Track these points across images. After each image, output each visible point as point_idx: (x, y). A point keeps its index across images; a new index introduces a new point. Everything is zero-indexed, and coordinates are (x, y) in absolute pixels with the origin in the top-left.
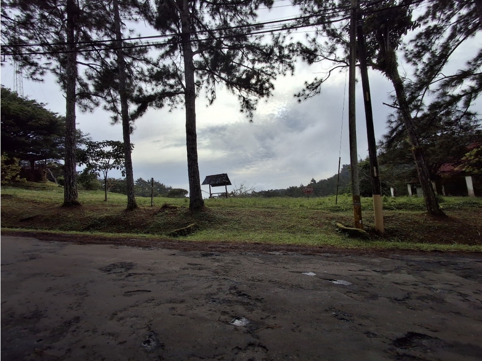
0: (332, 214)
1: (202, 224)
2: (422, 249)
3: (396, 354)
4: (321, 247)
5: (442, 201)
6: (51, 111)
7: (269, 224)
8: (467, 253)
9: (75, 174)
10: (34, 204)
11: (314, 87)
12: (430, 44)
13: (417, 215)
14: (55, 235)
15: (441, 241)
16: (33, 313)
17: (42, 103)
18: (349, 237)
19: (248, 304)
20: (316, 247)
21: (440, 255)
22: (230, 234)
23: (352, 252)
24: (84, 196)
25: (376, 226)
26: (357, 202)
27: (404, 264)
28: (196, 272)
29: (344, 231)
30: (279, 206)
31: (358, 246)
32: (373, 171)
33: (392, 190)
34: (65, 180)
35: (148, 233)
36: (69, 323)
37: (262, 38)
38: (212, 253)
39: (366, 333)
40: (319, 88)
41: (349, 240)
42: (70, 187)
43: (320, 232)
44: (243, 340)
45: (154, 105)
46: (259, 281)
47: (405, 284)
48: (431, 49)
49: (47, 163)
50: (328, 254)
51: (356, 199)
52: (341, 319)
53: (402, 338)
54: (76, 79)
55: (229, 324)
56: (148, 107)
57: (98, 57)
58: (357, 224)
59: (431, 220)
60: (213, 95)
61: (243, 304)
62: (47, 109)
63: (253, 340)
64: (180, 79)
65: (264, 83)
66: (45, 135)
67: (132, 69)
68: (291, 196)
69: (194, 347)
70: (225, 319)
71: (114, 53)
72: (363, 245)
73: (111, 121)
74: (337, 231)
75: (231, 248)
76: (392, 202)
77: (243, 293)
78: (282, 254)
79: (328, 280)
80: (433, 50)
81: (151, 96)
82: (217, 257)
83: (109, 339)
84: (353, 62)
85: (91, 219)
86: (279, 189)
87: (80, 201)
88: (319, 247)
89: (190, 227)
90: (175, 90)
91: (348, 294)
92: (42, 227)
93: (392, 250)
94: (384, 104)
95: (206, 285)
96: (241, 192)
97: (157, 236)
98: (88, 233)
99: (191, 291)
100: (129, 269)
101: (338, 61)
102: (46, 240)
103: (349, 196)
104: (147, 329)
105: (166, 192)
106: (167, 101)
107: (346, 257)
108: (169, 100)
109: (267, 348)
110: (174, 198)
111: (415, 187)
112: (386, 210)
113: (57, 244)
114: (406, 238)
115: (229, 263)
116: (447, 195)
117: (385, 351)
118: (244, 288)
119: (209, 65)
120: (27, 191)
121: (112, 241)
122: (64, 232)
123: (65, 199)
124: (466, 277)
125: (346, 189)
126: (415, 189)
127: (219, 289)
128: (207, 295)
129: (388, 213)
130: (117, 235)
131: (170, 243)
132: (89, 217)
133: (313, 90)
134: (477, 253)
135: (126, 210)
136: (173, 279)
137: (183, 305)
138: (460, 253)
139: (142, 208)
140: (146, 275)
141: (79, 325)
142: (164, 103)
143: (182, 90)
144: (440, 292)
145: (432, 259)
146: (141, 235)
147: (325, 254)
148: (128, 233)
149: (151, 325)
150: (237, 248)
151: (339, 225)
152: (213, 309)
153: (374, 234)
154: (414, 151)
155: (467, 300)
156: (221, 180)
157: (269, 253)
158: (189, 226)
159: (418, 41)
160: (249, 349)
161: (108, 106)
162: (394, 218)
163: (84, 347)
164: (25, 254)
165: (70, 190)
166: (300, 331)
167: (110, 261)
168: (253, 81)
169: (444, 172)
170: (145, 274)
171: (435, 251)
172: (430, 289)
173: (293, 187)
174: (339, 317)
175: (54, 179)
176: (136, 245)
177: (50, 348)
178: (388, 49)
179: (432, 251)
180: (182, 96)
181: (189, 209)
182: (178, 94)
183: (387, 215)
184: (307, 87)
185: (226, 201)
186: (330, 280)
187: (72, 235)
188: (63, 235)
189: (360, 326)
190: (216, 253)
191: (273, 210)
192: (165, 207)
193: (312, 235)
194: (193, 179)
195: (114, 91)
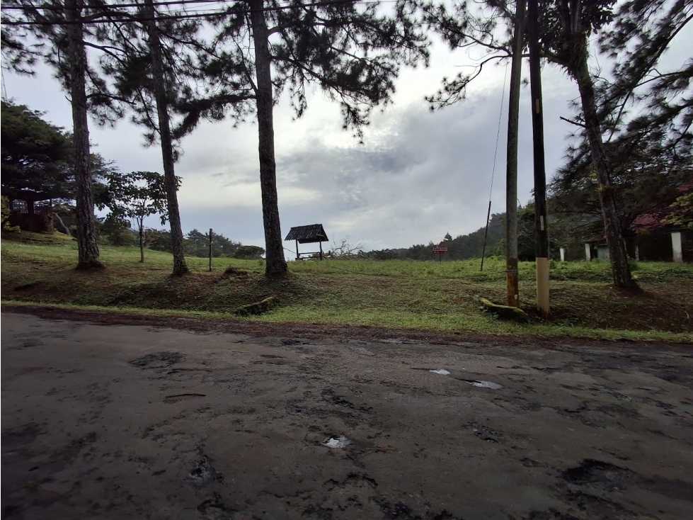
0: (475, 286)
1: (284, 297)
2: (604, 337)
3: (567, 493)
4: (458, 334)
5: (635, 268)
6: (52, 124)
7: (383, 298)
8: (670, 344)
9: (92, 221)
10: (34, 265)
11: (456, 88)
12: (639, 22)
13: (598, 288)
14: (64, 311)
15: (632, 326)
16: (25, 427)
17: (36, 111)
18: (498, 319)
19: (349, 415)
20: (451, 333)
21: (630, 346)
22: (326, 312)
23: (501, 341)
24: (108, 254)
25: (537, 303)
26: (512, 268)
27: (577, 359)
28: (275, 368)
29: (491, 310)
30: (397, 273)
31: (512, 332)
32: (539, 222)
33: (562, 251)
34: (79, 229)
35: (204, 309)
36: (80, 443)
37: (377, 7)
38: (298, 339)
39: (521, 460)
40: (463, 90)
41: (498, 322)
42: (87, 240)
43: (457, 311)
44: (341, 469)
45: (209, 115)
46: (367, 381)
47: (579, 387)
48: (641, 30)
49: (53, 205)
50: (468, 344)
51: (512, 264)
52: (487, 439)
53: (576, 468)
54: (86, 72)
55: (320, 445)
56: (200, 119)
57: (118, 36)
58: (510, 300)
59: (618, 295)
60: (301, 103)
61: (341, 415)
62: (45, 120)
63: (355, 469)
64: (248, 74)
65: (379, 82)
66: (46, 161)
67: (174, 57)
68: (416, 258)
69: (267, 479)
70: (315, 438)
71: (144, 29)
72: (519, 330)
73: (144, 141)
74: (482, 310)
75: (326, 333)
76: (562, 268)
77: (341, 399)
78: (401, 342)
79: (468, 380)
80: (644, 31)
81: (204, 100)
82: (306, 346)
83: (139, 466)
84: (518, 50)
85: (120, 287)
86: (398, 248)
87: (102, 261)
88: (455, 333)
89: (266, 302)
90: (241, 91)
91: (497, 401)
92: (46, 299)
93: (561, 338)
94: (562, 118)
95: (287, 387)
96: (343, 252)
97: (217, 314)
98: (115, 309)
99: (265, 396)
100: (173, 362)
101: (495, 48)
102: (51, 318)
103: (499, 259)
104: (198, 451)
105: (232, 251)
106: (229, 110)
107: (494, 348)
108: (232, 108)
109: (377, 481)
110: (244, 259)
111: (595, 248)
112: (553, 281)
113: (67, 325)
114: (580, 321)
115: (323, 355)
116: (641, 259)
117: (551, 487)
118: (344, 392)
119: (294, 51)
120: (24, 245)
121: (149, 321)
122: (79, 307)
123: (80, 258)
124: (669, 379)
125: (496, 249)
126: (596, 251)
127: (306, 394)
128: (289, 402)
129: (555, 284)
130: (159, 311)
131: (237, 324)
132: (117, 285)
133: (454, 93)
134: (685, 344)
135: (172, 276)
136: (239, 378)
137: (253, 417)
138: (660, 344)
139: (196, 272)
140: (199, 372)
141: (94, 445)
142: (224, 114)
143: (253, 92)
144: (631, 401)
145: (618, 352)
146: (194, 312)
147: (462, 344)
148: (175, 308)
149: (204, 446)
150: (334, 333)
151: (484, 300)
152: (298, 423)
153: (534, 314)
154: (602, 192)
155: (671, 412)
156: (314, 233)
157: (381, 340)
158: (265, 300)
159: (622, 16)
160: (350, 483)
161: (139, 117)
162: (564, 293)
163: (100, 479)
164: (17, 339)
165: (86, 245)
166: (425, 456)
167: (145, 350)
168: (363, 79)
169: (641, 226)
170: (198, 370)
171: (623, 340)
172: (616, 395)
173: (418, 246)
174: (483, 435)
175: (64, 229)
176: (185, 327)
177: (48, 480)
178: (576, 28)
179: (618, 340)
180: (253, 103)
181: (266, 275)
182: (246, 98)
183: (555, 288)
184: (446, 89)
185: (321, 265)
186: (470, 381)
187: (90, 311)
188: (77, 312)
189: (513, 450)
190: (305, 340)
191: (389, 278)
192: (230, 271)
193: (445, 315)
194: (270, 231)
195: (146, 92)
